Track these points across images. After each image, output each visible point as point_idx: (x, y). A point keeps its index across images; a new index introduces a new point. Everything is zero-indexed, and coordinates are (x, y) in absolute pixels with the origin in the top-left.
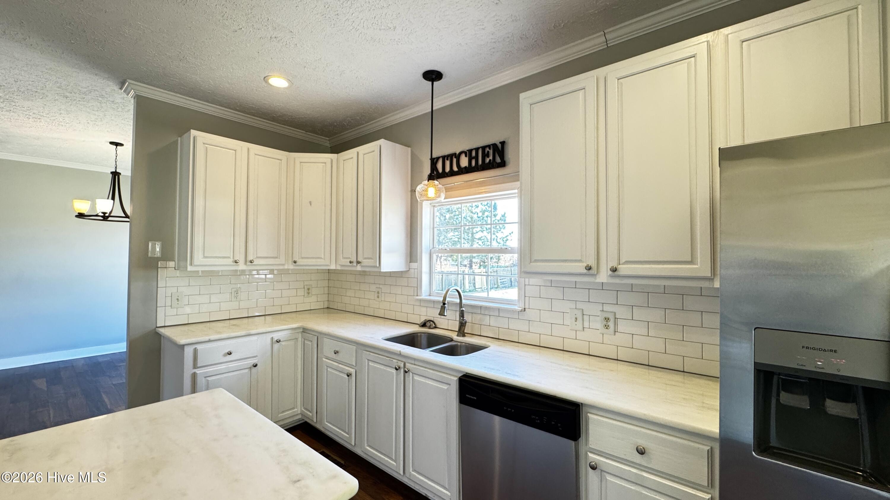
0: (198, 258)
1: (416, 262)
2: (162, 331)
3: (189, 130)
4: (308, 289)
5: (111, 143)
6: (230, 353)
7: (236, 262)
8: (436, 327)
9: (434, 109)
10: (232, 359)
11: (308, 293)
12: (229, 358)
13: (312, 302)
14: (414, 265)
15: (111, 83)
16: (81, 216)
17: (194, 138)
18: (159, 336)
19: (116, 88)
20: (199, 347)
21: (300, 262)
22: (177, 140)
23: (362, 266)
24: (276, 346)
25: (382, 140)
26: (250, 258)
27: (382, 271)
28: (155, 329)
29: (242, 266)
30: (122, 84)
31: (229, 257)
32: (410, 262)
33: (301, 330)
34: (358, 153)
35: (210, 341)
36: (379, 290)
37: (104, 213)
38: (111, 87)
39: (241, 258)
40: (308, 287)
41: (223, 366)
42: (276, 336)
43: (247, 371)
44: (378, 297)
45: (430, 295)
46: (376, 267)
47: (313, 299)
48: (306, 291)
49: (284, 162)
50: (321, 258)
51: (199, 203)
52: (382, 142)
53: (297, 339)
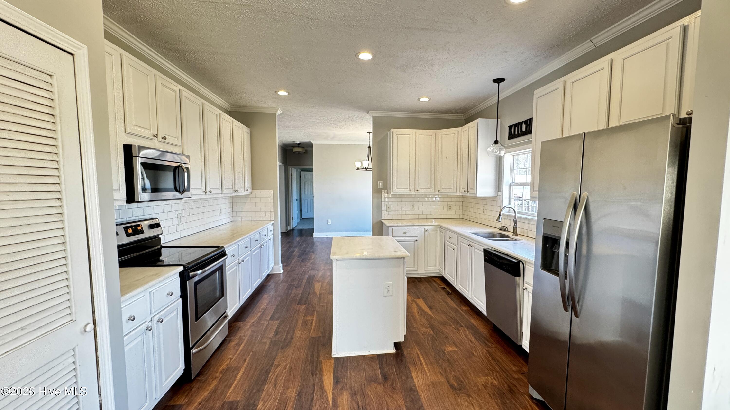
0: (395, 189)
1: (501, 191)
2: (383, 221)
3: (391, 129)
4: (450, 207)
5: (368, 132)
6: (406, 233)
7: (410, 191)
8: (507, 231)
9: (499, 100)
10: (406, 236)
11: (450, 209)
12: (405, 235)
13: (452, 214)
14: (500, 193)
15: (364, 113)
16: (358, 169)
17: (393, 132)
18: (382, 223)
19: (366, 114)
20: (394, 228)
21: (442, 191)
22: (387, 134)
23: (470, 193)
24: (426, 233)
25: (479, 119)
26: (417, 189)
27: (477, 196)
28: (381, 220)
29: (413, 193)
30: (368, 112)
31: (407, 188)
32: (498, 191)
33: (439, 227)
34: (469, 127)
35: (398, 226)
36: (484, 208)
37: (366, 167)
38: (365, 114)
39: (412, 188)
40: (450, 205)
41: (403, 238)
42: (427, 228)
43: (413, 242)
44: (483, 212)
45: (509, 212)
46: (474, 194)
47: (453, 212)
48: (449, 207)
49: (434, 135)
50: (452, 189)
51: (395, 162)
52: (479, 120)
53: (437, 231)
